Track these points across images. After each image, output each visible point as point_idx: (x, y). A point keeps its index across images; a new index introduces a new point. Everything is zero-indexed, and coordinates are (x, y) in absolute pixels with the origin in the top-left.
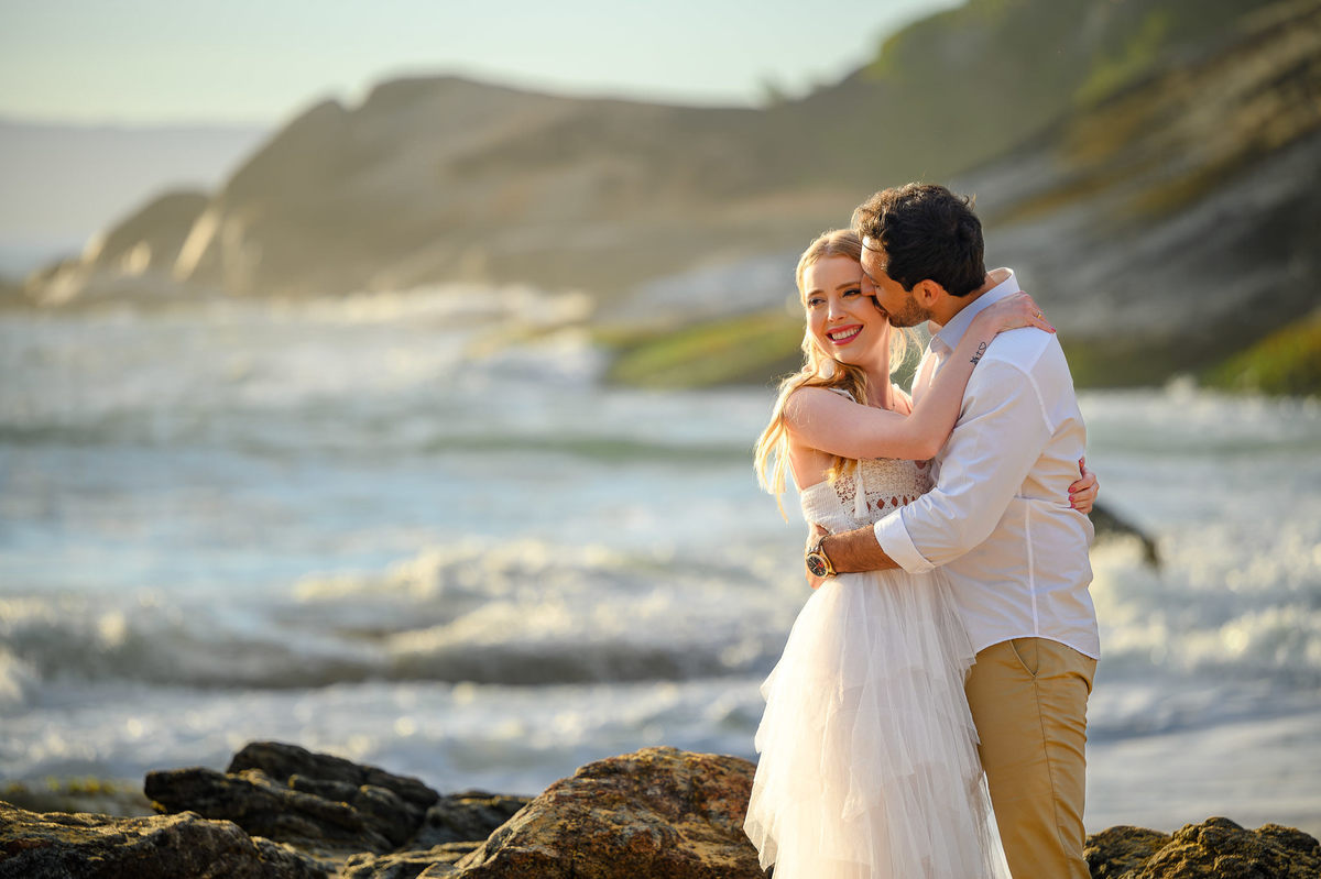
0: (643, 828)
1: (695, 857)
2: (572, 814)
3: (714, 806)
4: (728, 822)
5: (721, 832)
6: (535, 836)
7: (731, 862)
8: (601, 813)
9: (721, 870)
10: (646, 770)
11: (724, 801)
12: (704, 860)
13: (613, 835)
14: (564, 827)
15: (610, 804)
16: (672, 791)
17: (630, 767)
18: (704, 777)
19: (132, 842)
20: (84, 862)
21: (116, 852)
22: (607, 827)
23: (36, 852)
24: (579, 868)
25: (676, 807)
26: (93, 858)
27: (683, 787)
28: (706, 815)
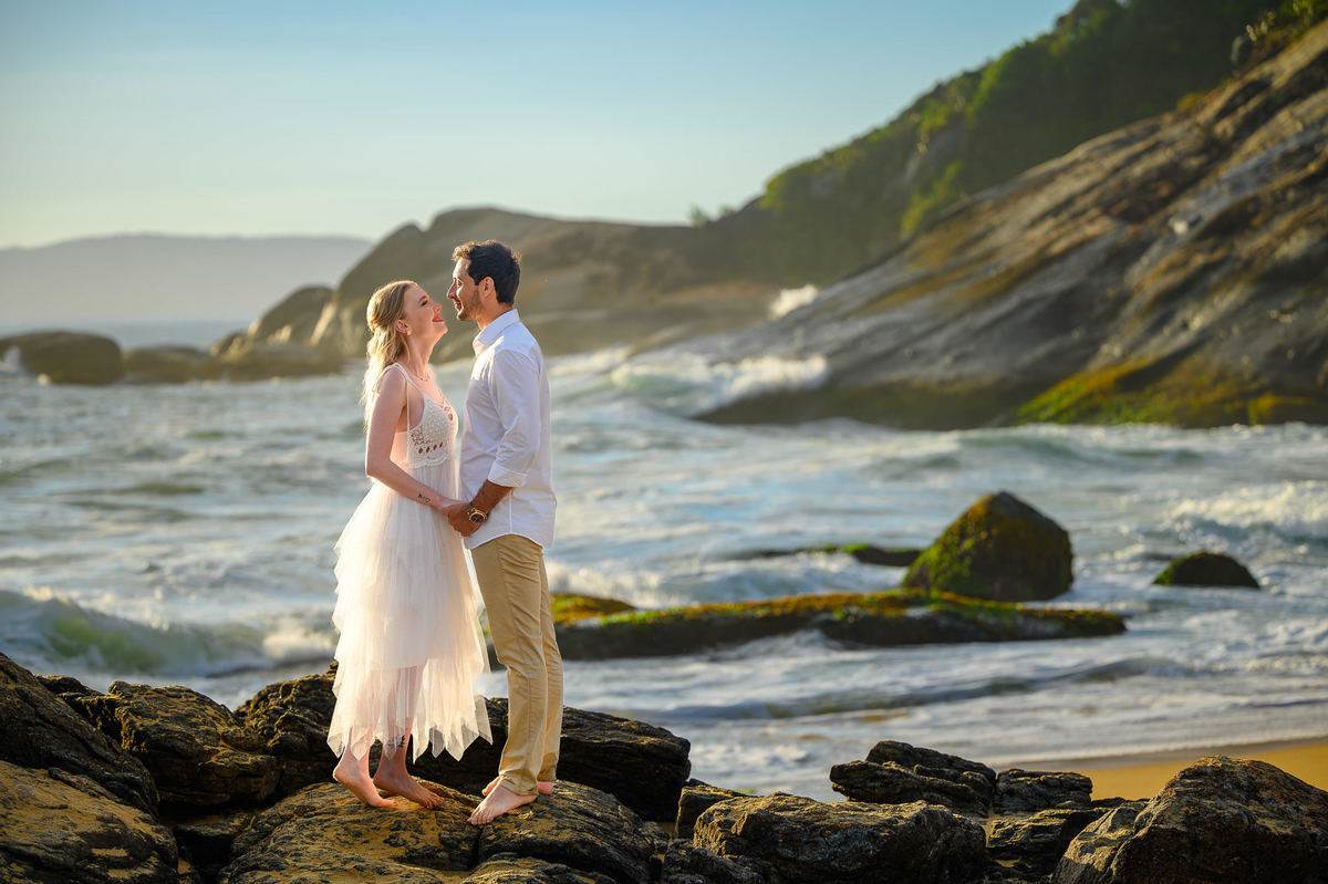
0: (1236, 811)
1: (1267, 828)
2: (1189, 803)
3: (1264, 794)
4: (1275, 805)
5: (1272, 811)
6: (1169, 818)
7: (1288, 831)
8: (1208, 802)
9: (1285, 836)
10: (1219, 773)
11: (1269, 791)
12: (1273, 831)
13: (1218, 816)
14: (1187, 812)
15: (1208, 796)
16: (1238, 785)
17: (1209, 771)
18: (1254, 776)
19: (901, 823)
20: (878, 837)
21: (895, 829)
22: (1214, 812)
23: (849, 831)
24: (1201, 838)
25: (1243, 796)
26: (882, 834)
27: (1244, 783)
28: (1261, 801)
